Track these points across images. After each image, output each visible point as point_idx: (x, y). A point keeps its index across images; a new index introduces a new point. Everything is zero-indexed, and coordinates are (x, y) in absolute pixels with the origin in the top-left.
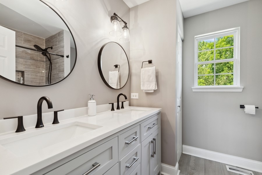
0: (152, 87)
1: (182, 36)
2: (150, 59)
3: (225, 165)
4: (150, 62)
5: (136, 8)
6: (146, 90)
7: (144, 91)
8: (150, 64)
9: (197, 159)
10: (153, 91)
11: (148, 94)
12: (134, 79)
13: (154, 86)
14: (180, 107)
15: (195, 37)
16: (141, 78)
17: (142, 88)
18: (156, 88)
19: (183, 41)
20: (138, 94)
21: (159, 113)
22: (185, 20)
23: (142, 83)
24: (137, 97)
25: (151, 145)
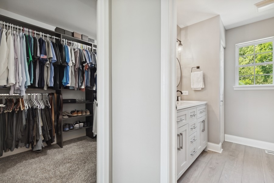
0: (201, 85)
1: (224, 45)
2: (198, 66)
3: (264, 150)
4: (198, 68)
5: (186, 28)
6: (195, 88)
7: (193, 89)
8: (198, 69)
9: (238, 145)
10: (201, 89)
11: (196, 91)
12: (184, 80)
13: (202, 85)
14: (222, 101)
15: (236, 45)
16: (191, 80)
17: (192, 87)
18: (204, 87)
19: (225, 48)
20: (188, 91)
21: (206, 104)
22: (227, 31)
23: (192, 83)
24: (187, 94)
25: (202, 124)
